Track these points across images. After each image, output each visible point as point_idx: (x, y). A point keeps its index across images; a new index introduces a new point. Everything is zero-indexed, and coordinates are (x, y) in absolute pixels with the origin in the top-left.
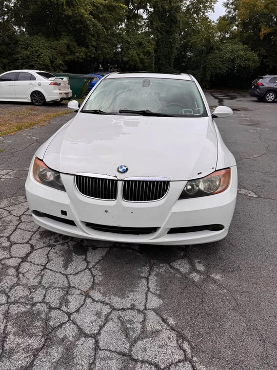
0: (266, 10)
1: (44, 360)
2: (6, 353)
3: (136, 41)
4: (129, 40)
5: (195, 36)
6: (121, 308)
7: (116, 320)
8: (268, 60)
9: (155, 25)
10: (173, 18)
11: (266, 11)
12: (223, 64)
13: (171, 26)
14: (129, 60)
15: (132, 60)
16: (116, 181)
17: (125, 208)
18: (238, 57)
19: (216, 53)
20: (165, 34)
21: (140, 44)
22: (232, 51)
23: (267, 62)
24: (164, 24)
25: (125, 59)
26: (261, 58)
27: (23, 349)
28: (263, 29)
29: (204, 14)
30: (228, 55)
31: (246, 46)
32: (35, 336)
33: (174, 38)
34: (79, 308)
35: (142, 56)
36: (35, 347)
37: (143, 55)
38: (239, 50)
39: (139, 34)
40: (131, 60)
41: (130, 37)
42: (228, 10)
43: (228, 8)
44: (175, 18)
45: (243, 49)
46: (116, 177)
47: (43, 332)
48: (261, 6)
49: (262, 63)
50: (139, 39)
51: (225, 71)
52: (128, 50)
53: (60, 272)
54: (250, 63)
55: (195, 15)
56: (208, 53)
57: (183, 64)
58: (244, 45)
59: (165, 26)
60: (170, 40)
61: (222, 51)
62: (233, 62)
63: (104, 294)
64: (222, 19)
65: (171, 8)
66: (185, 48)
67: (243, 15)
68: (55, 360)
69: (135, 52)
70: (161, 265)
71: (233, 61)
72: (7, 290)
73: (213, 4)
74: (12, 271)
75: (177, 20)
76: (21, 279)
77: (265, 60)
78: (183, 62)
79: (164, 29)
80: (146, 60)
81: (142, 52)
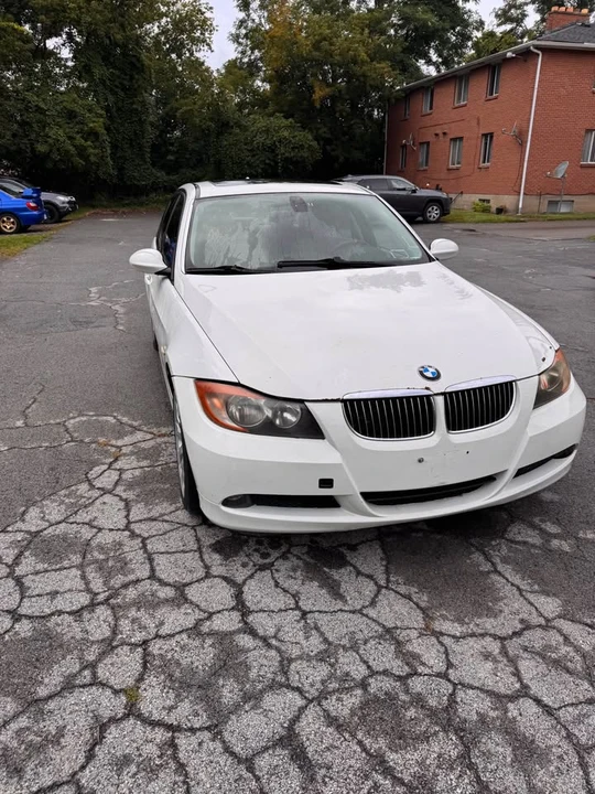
0: (318, 53)
1: (490, 767)
2: (417, 788)
3: (58, 108)
4: (43, 106)
5: (184, 98)
6: (510, 633)
7: (525, 655)
8: (333, 147)
9: (97, 72)
10: (134, 60)
11: (316, 54)
12: (254, 156)
13: (132, 78)
14: (51, 151)
15: (58, 150)
16: (428, 397)
17: (456, 445)
18: (280, 142)
19: (236, 135)
20: (122, 94)
21: (71, 115)
22: (267, 131)
23: (333, 150)
24: (117, 72)
25: (41, 148)
26: (322, 143)
27: (439, 767)
28: (317, 89)
29: (192, 54)
30: (260, 139)
31: (290, 120)
32: (432, 735)
33: (143, 103)
34: (448, 660)
35: (79, 140)
36: (454, 754)
37: (82, 137)
38: (280, 128)
39: (62, 93)
40: (54, 149)
41: (44, 100)
42: (240, 49)
43: (240, 44)
44: (138, 60)
45: (286, 127)
46: (427, 388)
47: (436, 723)
48: (307, 45)
49: (325, 152)
50: (65, 104)
51: (260, 170)
52: (44, 127)
53: (341, 610)
54: (305, 154)
55: (174, 56)
56: (219, 134)
57: (170, 157)
58: (286, 117)
59: (119, 77)
60: (134, 106)
61: (247, 130)
62: (273, 151)
63: (461, 621)
64: (232, 66)
65: (128, 39)
66: (168, 123)
67: (276, 60)
68: (509, 759)
69: (61, 132)
70: (493, 543)
71: (272, 149)
72: (281, 678)
73: (207, 35)
74: (245, 641)
75: (143, 65)
76: (283, 648)
77: (328, 148)
78: (168, 152)
79: (117, 83)
80: (92, 151)
81: (78, 133)
